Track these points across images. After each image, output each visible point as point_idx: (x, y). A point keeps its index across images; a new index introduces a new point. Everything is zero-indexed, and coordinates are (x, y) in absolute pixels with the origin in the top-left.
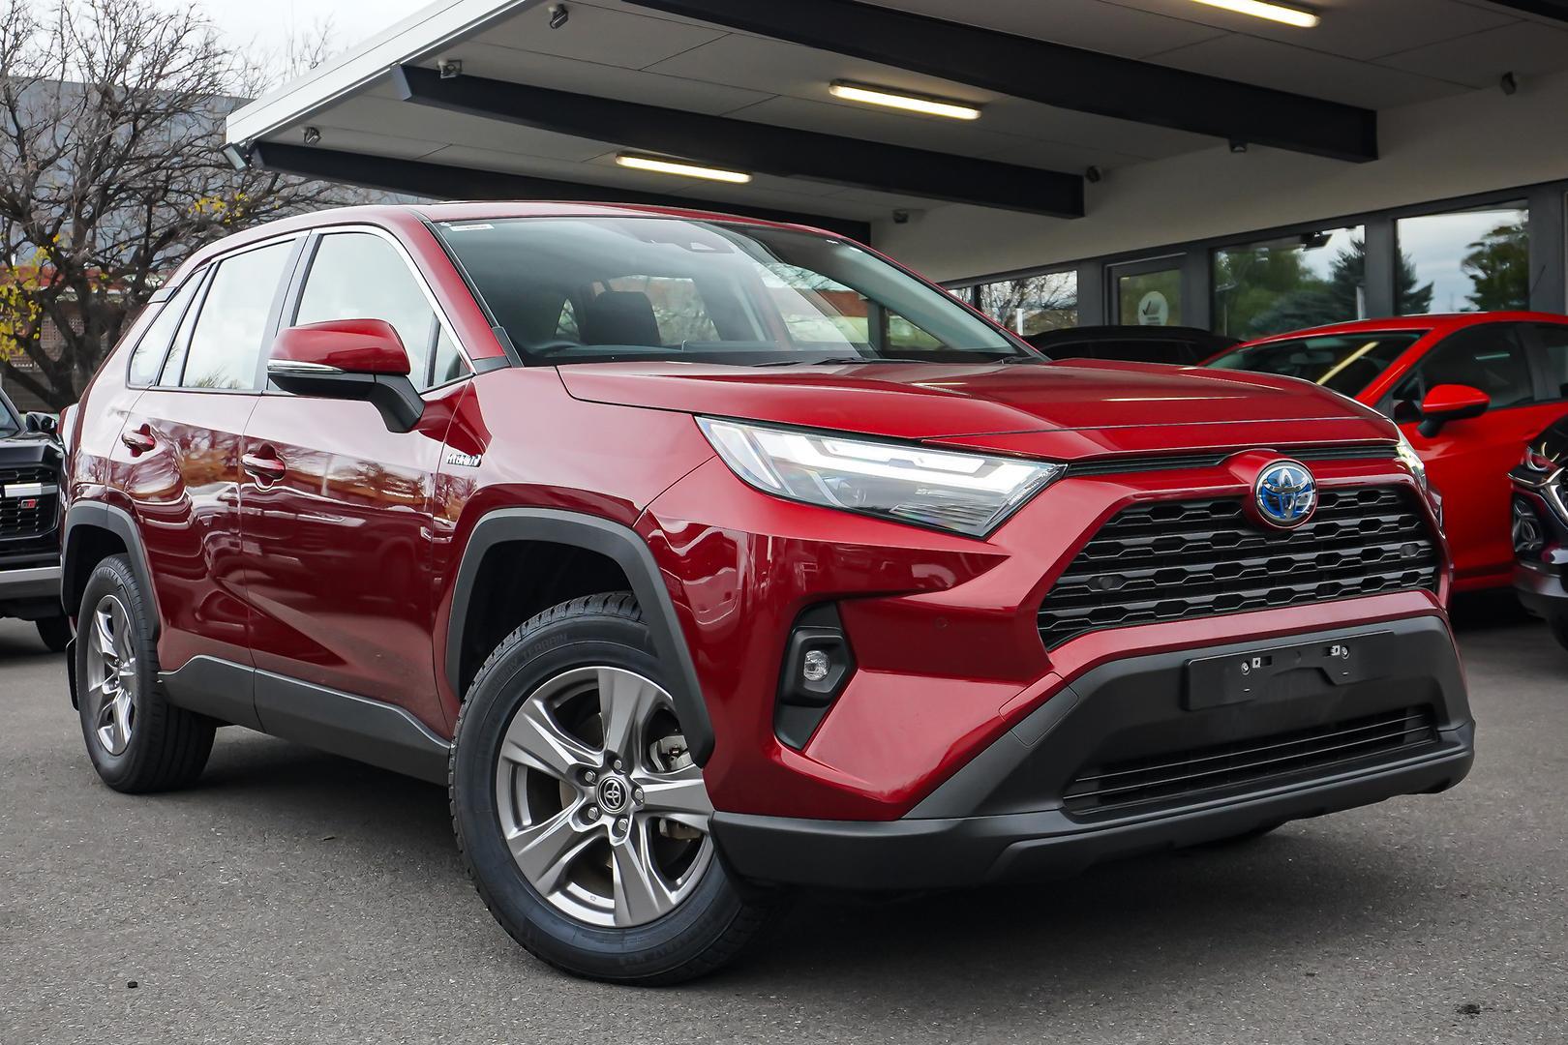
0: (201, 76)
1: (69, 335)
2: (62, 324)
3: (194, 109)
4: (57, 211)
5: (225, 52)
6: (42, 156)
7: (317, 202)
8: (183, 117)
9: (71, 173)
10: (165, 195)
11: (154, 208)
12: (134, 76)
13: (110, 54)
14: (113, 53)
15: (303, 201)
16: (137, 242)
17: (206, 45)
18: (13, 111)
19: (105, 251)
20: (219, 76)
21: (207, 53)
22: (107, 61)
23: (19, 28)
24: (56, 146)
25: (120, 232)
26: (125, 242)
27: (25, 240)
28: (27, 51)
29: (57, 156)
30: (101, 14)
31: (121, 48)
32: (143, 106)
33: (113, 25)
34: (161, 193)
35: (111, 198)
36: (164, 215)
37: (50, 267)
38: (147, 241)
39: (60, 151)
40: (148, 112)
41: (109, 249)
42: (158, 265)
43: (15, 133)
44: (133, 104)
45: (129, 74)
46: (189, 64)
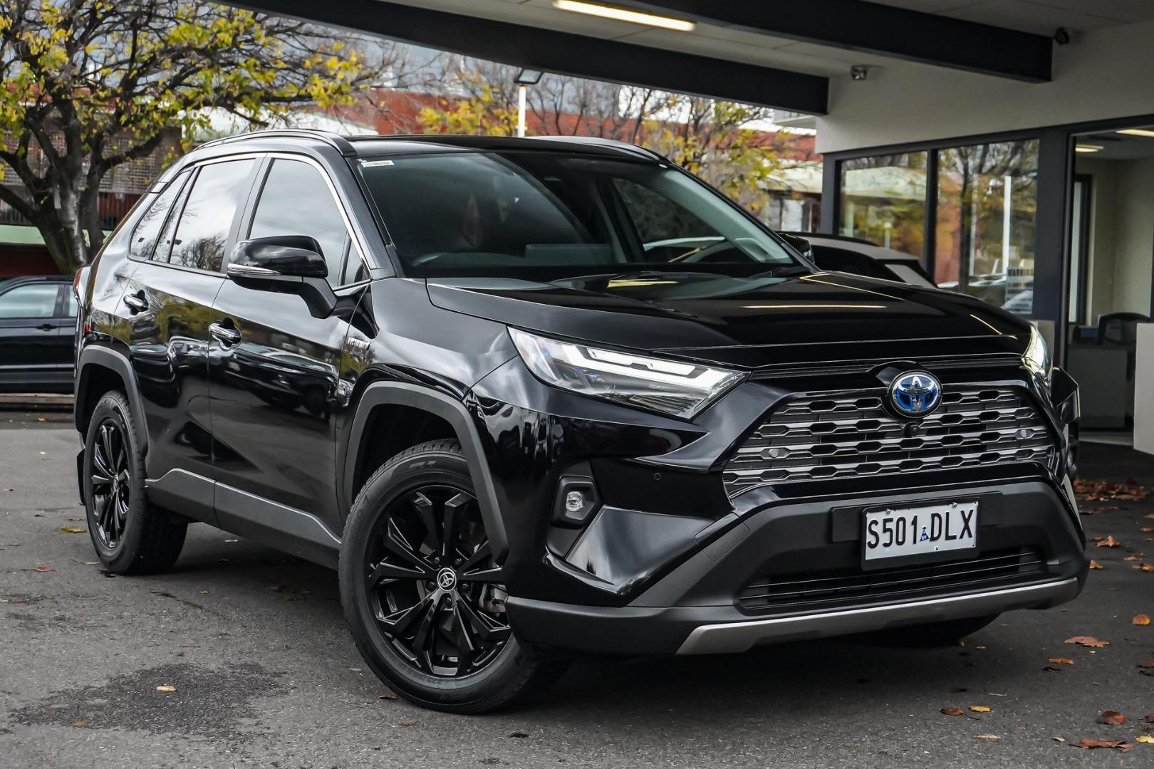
1: (52, 153)
2: (45, 142)
7: (299, 34)
10: (149, 20)
11: (138, 32)
15: (283, 32)
19: (95, 73)
25: (111, 55)
26: (114, 65)
27: (16, 59)
34: (145, 18)
35: (100, 22)
36: (149, 43)
38: (132, 66)
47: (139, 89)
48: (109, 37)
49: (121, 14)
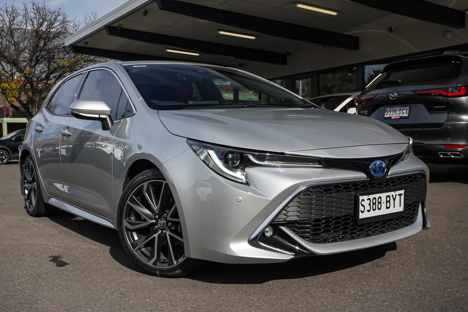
0: (62, 28)
1: (28, 97)
2: (26, 93)
3: (60, 37)
4: (25, 64)
5: (68, 21)
6: (21, 49)
7: (93, 61)
8: (57, 39)
9: (28, 53)
10: (53, 59)
11: (50, 63)
12: (44, 28)
13: (38, 22)
14: (39, 22)
15: (90, 61)
16: (46, 72)
17: (64, 19)
18: (13, 37)
19: (38, 74)
20: (67, 28)
21: (64, 22)
22: (38, 24)
23: (14, 15)
24: (24, 46)
25: (42, 69)
26: (43, 72)
27: (16, 71)
28: (16, 21)
29: (24, 49)
30: (36, 11)
31: (41, 20)
32: (47, 36)
33: (39, 14)
35: (39, 60)
36: (54, 65)
37: (23, 79)
38: (48, 72)
39: (25, 48)
40: (48, 37)
41: (39, 74)
42: (52, 78)
43: (13, 43)
44: (44, 35)
45: (43, 28)
46: (59, 25)
47: (51, 78)
48: (41, 64)
49: (45, 58)
